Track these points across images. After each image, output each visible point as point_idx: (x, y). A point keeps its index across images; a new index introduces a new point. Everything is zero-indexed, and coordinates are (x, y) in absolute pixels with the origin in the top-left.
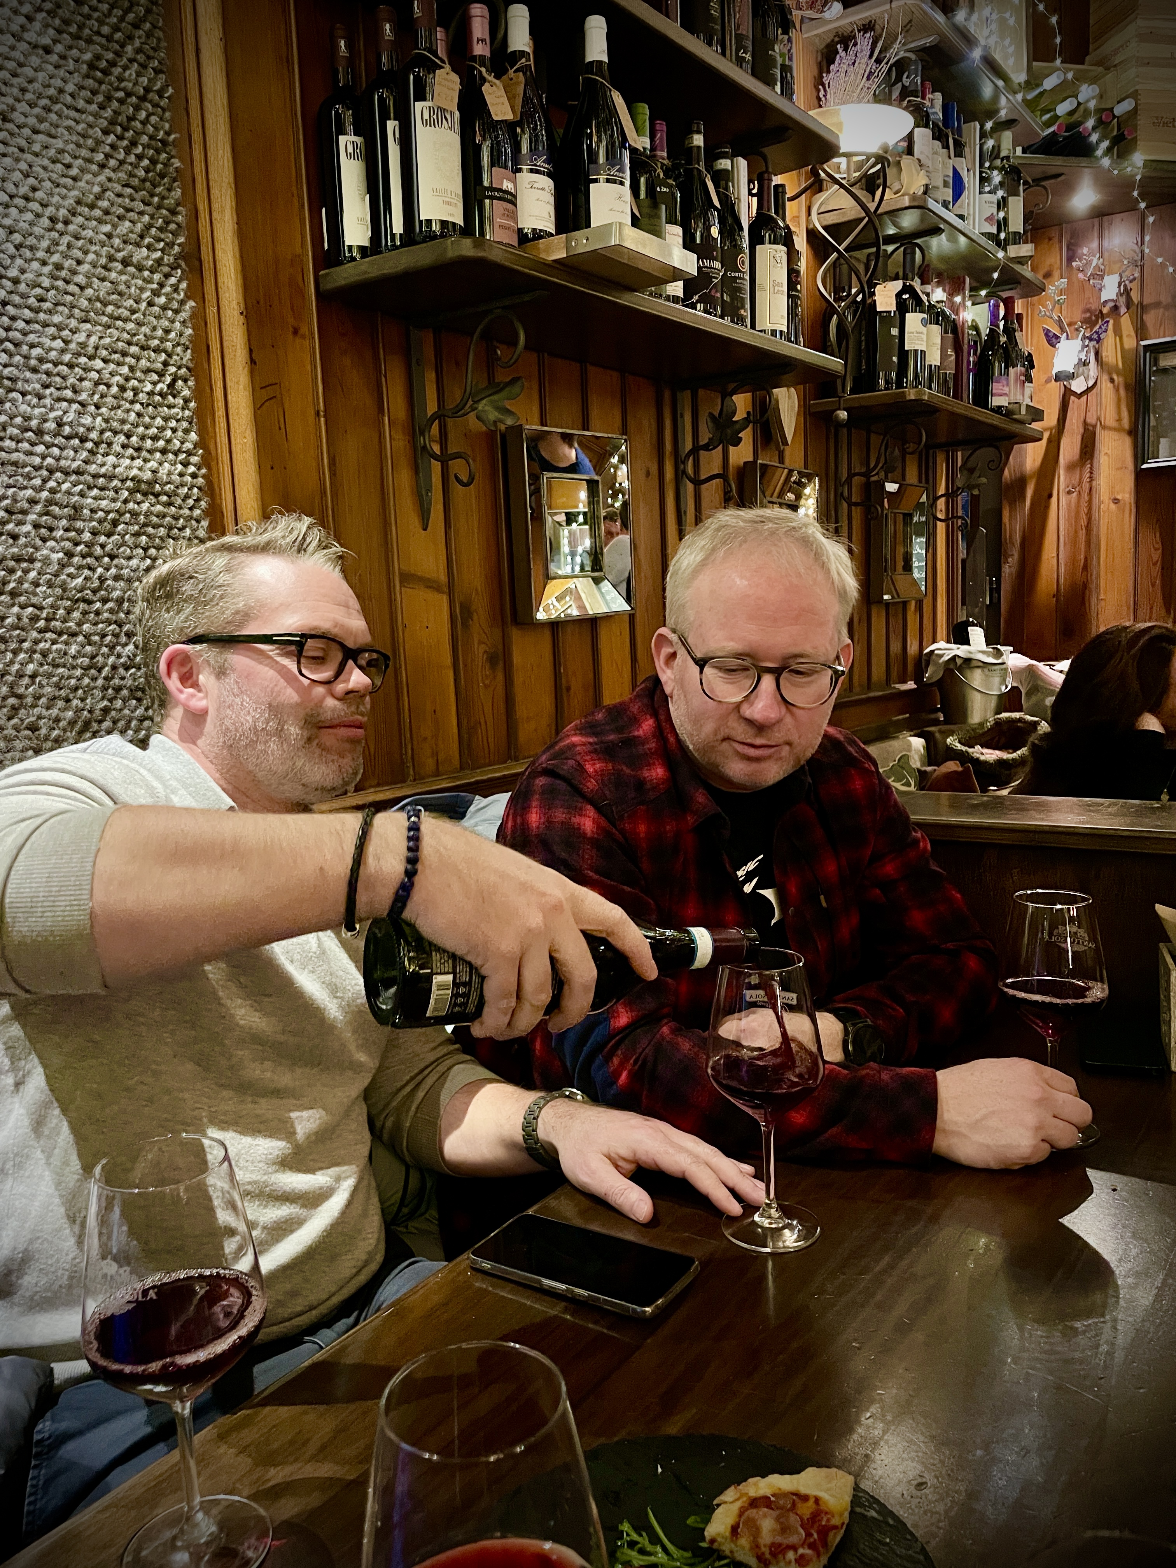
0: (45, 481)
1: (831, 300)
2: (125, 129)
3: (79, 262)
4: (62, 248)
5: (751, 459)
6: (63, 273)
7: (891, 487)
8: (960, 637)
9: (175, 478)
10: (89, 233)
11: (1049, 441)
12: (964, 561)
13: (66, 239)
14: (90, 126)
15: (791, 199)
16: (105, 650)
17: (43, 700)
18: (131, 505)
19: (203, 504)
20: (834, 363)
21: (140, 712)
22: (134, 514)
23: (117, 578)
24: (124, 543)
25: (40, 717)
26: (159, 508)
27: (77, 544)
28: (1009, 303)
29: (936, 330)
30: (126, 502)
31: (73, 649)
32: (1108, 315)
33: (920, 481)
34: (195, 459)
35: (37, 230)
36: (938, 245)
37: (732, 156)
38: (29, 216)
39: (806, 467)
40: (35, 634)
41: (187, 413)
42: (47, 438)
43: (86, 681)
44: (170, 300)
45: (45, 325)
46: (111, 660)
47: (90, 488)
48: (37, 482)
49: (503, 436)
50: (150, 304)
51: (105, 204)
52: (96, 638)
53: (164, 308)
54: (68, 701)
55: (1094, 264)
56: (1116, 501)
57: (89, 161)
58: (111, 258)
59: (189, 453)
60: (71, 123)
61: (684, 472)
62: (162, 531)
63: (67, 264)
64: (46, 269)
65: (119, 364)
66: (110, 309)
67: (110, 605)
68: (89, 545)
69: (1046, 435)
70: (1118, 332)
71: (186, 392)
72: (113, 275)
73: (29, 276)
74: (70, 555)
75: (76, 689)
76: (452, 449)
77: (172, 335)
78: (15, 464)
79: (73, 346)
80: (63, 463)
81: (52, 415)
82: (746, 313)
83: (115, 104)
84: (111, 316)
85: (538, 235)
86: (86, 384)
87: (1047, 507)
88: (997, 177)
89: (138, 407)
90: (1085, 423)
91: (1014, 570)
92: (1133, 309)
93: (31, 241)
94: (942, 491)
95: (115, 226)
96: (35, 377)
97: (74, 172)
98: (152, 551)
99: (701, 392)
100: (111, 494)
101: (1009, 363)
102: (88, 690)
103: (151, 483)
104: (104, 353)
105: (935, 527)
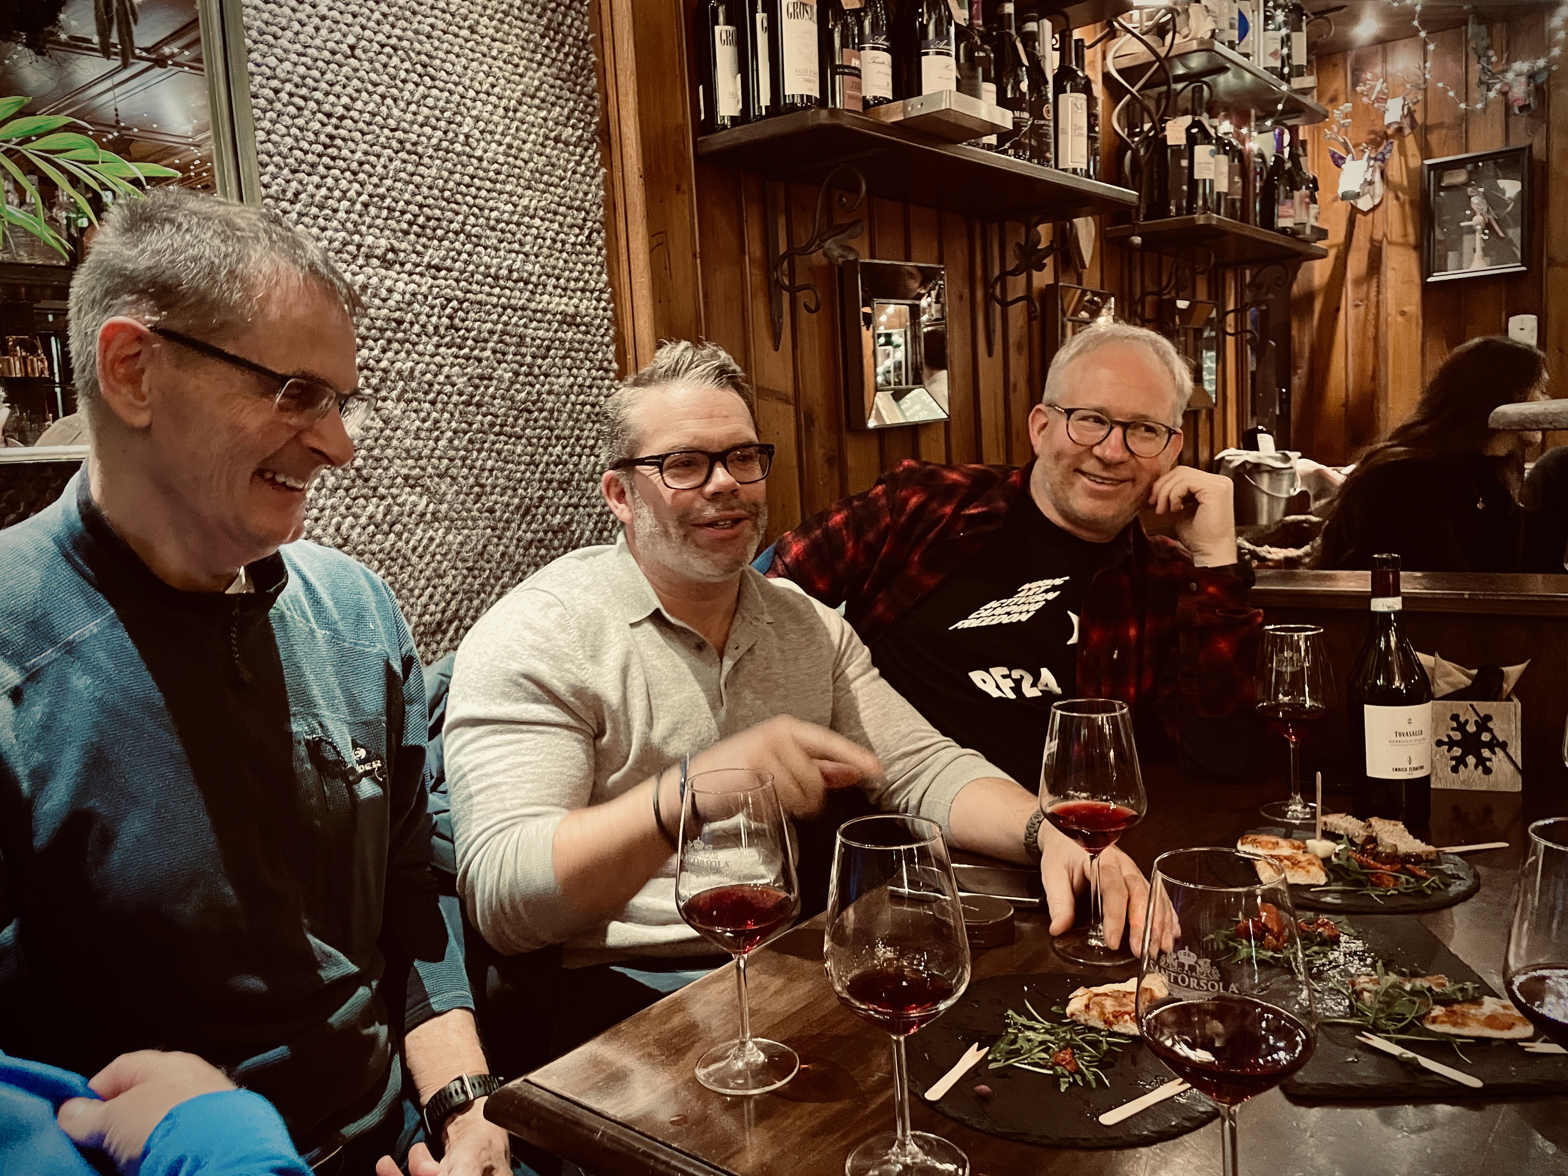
0: (500, 316)
1: (1124, 136)
2: (556, 33)
3: (524, 142)
4: (512, 131)
5: (1051, 281)
6: (513, 151)
7: (1182, 304)
8: (1249, 442)
9: (591, 311)
10: (531, 118)
11: (1337, 258)
12: (1253, 373)
13: (516, 124)
14: (532, 33)
15: (1089, 47)
16: (541, 450)
17: (498, 489)
18: (560, 334)
19: (611, 332)
20: (1131, 194)
21: (565, 500)
22: (562, 341)
23: (550, 393)
24: (555, 365)
25: (496, 503)
26: (580, 336)
27: (521, 365)
28: (1293, 130)
29: (1223, 159)
30: (556, 331)
31: (519, 450)
32: (1393, 136)
33: (1210, 298)
34: (605, 296)
35: (495, 118)
36: (1225, 81)
37: (1037, 20)
38: (489, 107)
39: (1102, 288)
40: (492, 437)
41: (600, 259)
42: (501, 282)
43: (528, 474)
44: (588, 168)
45: (501, 193)
46: (545, 458)
47: (531, 321)
48: (495, 317)
49: (840, 269)
50: (574, 172)
51: (542, 94)
52: (535, 441)
53: (584, 175)
54: (515, 490)
55: (1378, 89)
56: (1403, 313)
57: (531, 60)
58: (547, 138)
59: (601, 291)
60: (518, 31)
61: (993, 295)
62: (582, 355)
63: (516, 143)
64: (502, 149)
65: (552, 221)
66: (545, 177)
67: (545, 414)
68: (530, 366)
69: (1332, 253)
70: (1402, 152)
71: (599, 242)
72: (548, 150)
73: (490, 155)
74: (517, 374)
75: (521, 481)
76: (799, 282)
77: (590, 196)
78: (479, 303)
79: (519, 209)
80: (513, 301)
81: (505, 264)
82: (1050, 155)
83: (549, 13)
84: (546, 184)
85: (880, 101)
86: (529, 238)
87: (1335, 319)
88: (1280, 16)
89: (564, 255)
90: (1372, 240)
91: (1303, 381)
92: (1417, 130)
93: (491, 127)
94: (1231, 306)
95: (549, 112)
96: (494, 234)
97: (521, 70)
98: (575, 371)
99: (1008, 224)
100: (546, 325)
101: (1295, 186)
102: (529, 482)
103: (574, 316)
104: (541, 213)
105: (1224, 341)
